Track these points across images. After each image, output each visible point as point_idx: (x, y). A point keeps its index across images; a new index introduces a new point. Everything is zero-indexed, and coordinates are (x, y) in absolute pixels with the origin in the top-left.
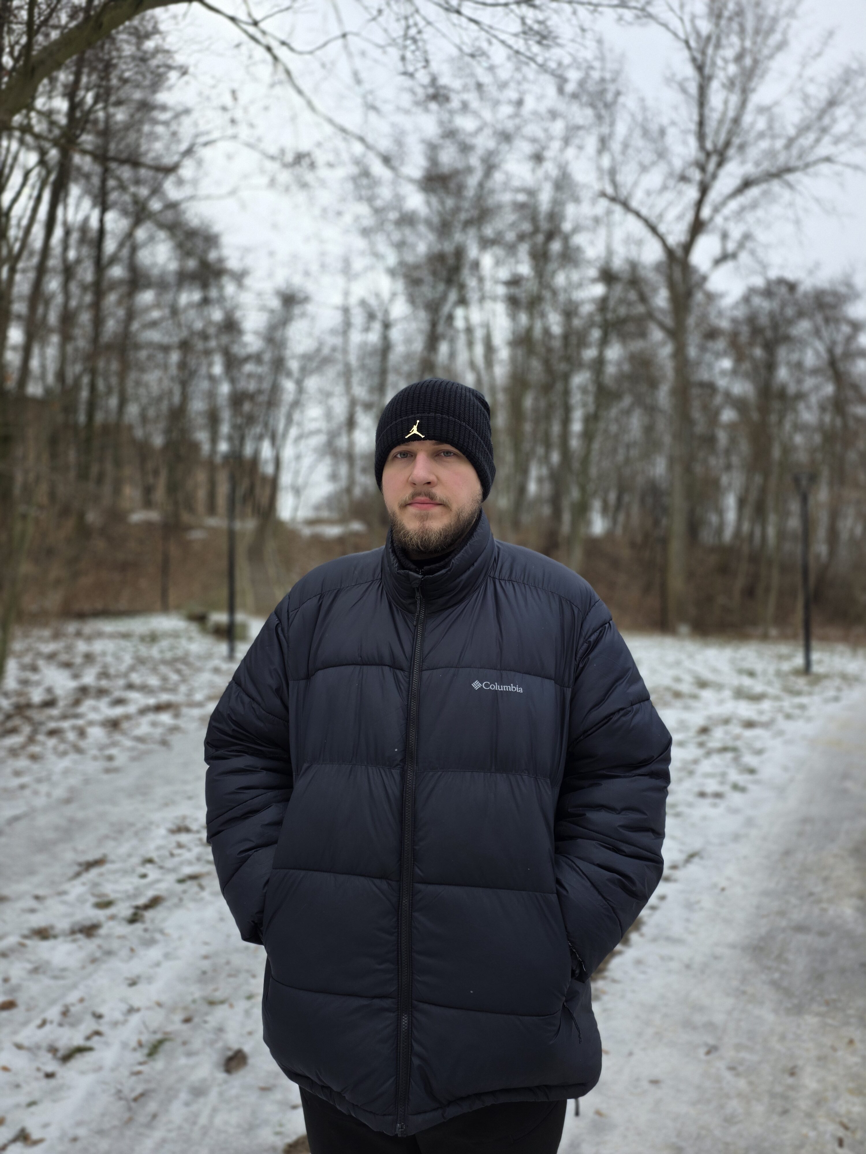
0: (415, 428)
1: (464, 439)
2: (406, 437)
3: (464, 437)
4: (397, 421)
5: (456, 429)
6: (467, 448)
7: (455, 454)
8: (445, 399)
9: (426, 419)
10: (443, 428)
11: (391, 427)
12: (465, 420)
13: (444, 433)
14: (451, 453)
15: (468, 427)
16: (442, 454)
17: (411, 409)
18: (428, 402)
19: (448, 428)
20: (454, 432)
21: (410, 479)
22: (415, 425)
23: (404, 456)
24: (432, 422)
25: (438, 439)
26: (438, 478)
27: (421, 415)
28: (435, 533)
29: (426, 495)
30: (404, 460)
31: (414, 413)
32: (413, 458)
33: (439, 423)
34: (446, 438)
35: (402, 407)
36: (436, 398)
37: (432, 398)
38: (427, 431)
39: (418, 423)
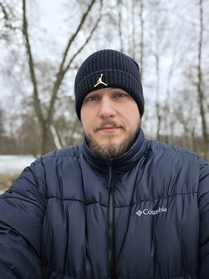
0: (100, 79)
2: (95, 86)
4: (88, 77)
9: (107, 73)
10: (119, 78)
12: (130, 73)
13: (120, 81)
14: (123, 94)
15: (133, 77)
16: (117, 96)
17: (96, 67)
18: (107, 62)
19: (122, 78)
20: (126, 80)
21: (100, 114)
22: (100, 77)
23: (93, 99)
24: (111, 74)
25: (116, 86)
26: (117, 112)
27: (103, 71)
28: (118, 146)
29: (111, 124)
30: (93, 102)
31: (99, 70)
32: (99, 100)
33: (116, 75)
34: (122, 85)
35: (89, 67)
36: (111, 59)
37: (109, 59)
38: (109, 81)
39: (102, 76)
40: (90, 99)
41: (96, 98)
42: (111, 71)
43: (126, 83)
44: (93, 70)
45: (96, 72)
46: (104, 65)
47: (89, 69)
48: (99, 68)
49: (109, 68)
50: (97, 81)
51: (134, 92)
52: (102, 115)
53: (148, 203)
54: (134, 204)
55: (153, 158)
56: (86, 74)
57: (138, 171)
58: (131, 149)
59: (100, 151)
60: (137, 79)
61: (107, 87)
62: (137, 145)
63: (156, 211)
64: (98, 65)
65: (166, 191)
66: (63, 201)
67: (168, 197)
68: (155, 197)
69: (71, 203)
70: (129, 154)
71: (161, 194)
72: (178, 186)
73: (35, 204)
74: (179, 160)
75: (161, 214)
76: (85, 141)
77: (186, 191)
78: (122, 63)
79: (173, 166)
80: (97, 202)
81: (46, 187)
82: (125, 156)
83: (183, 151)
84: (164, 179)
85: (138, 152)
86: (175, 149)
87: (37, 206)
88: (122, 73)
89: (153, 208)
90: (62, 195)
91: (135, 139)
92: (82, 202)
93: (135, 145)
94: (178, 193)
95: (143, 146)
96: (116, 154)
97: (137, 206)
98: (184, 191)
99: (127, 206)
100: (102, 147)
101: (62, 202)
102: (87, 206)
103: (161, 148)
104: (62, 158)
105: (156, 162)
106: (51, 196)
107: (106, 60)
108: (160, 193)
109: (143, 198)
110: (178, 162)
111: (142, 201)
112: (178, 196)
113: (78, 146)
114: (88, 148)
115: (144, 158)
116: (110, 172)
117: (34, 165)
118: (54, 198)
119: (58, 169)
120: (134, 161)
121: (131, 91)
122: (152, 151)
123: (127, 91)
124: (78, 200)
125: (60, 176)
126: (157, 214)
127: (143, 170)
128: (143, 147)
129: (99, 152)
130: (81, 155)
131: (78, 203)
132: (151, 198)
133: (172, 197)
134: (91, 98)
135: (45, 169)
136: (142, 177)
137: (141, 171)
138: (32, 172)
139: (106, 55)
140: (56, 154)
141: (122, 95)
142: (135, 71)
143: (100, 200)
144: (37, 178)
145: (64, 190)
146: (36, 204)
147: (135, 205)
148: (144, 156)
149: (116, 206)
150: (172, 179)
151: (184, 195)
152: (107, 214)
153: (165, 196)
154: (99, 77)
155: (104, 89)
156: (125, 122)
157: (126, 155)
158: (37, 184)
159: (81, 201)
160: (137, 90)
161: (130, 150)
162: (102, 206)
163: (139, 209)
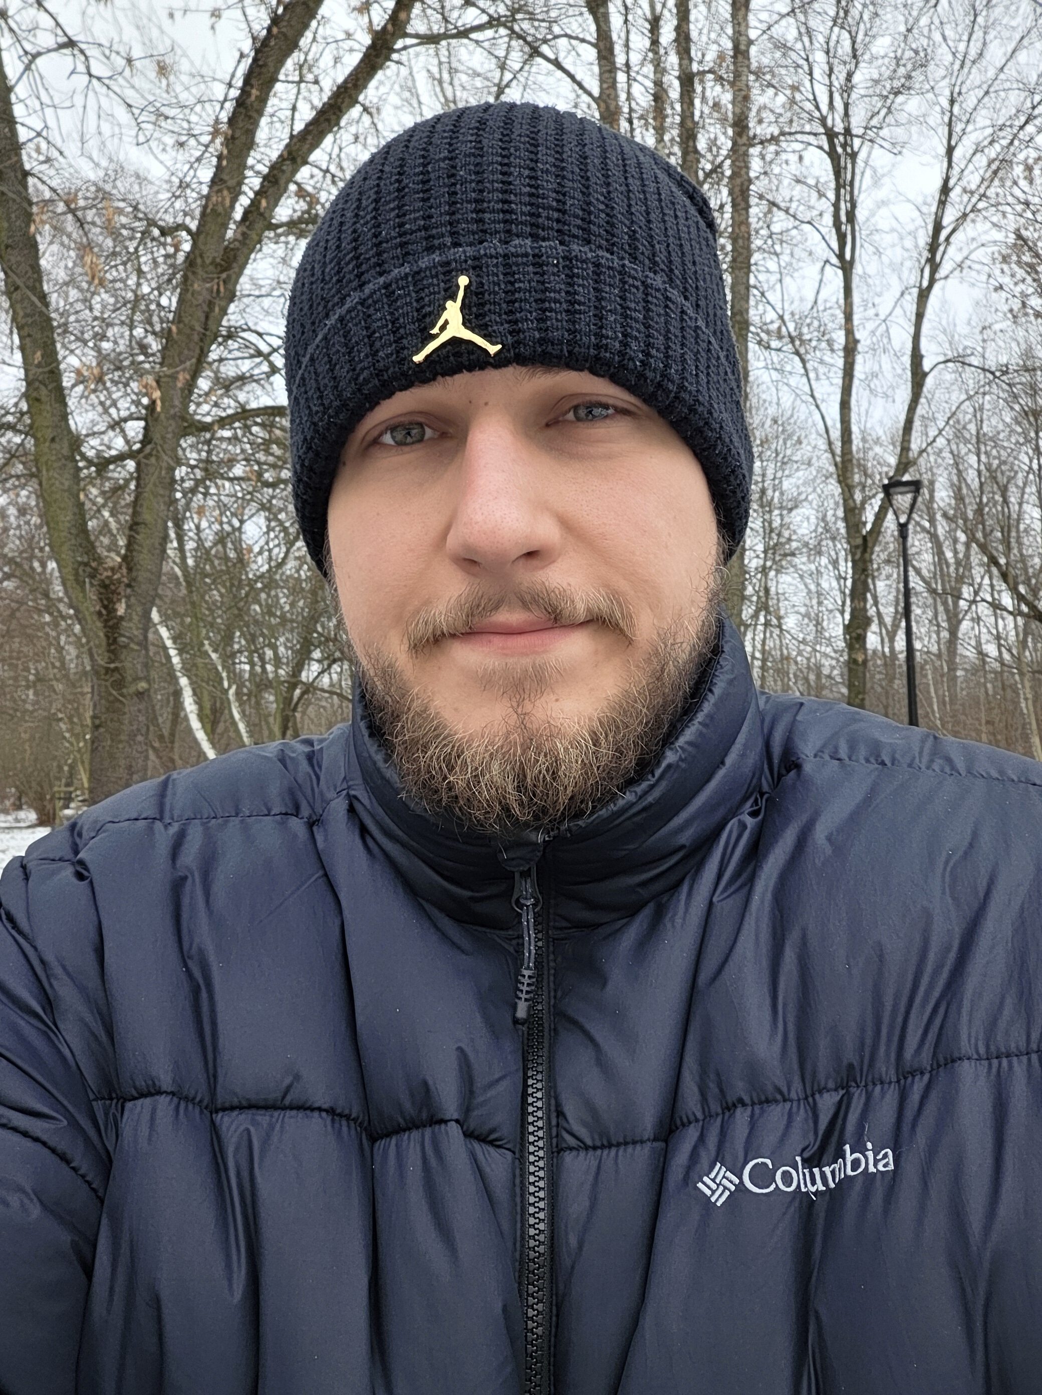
0: (453, 312)
2: (418, 358)
4: (367, 292)
12: (655, 263)
13: (585, 322)
14: (606, 407)
15: (674, 294)
16: (571, 416)
17: (426, 228)
18: (498, 196)
19: (599, 299)
20: (626, 317)
21: (452, 541)
22: (453, 298)
23: (409, 440)
24: (526, 280)
25: (559, 357)
26: (566, 524)
27: (470, 251)
28: (574, 743)
29: (525, 605)
30: (411, 455)
31: (440, 247)
32: (449, 444)
33: (557, 282)
34: (598, 347)
35: (379, 226)
36: (526, 172)
37: (511, 174)
38: (509, 322)
39: (466, 288)
40: (387, 439)
41: (429, 433)
42: (526, 255)
43: (625, 335)
44: (402, 245)
45: (424, 263)
46: (477, 211)
47: (375, 236)
48: (443, 236)
49: (509, 232)
50: (433, 326)
51: (683, 395)
52: (468, 547)
53: (776, 1114)
54: (683, 1125)
55: (804, 818)
56: (359, 276)
57: (711, 904)
58: (664, 765)
59: (458, 779)
60: (702, 303)
61: (499, 362)
62: (701, 734)
63: (827, 1170)
64: (440, 215)
65: (889, 1040)
66: (218, 1117)
67: (905, 1075)
68: (821, 1076)
69: (272, 1127)
70: (650, 799)
71: (862, 1058)
72: (966, 1004)
73: (36, 1140)
74: (975, 835)
75: (858, 1187)
76: (359, 711)
77: (1017, 1039)
78: (597, 196)
79: (939, 871)
80: (446, 1122)
81: (104, 1023)
82: (624, 810)
83: (1002, 772)
84: (881, 957)
85: (708, 780)
86: (949, 760)
87: (53, 1151)
88: (597, 265)
89: (803, 1150)
90: (212, 1078)
91: (693, 696)
92: (348, 1117)
93: (688, 735)
94: (965, 1046)
95: (741, 739)
96: (563, 799)
97: (702, 1139)
98: (1007, 1033)
99: (642, 1142)
100: (467, 754)
101: (213, 1122)
102: (380, 1145)
103: (862, 752)
104: (206, 829)
105: (829, 850)
106: (141, 1083)
107: (493, 177)
108: (850, 1055)
109: (739, 1088)
110: (971, 845)
111: (735, 1106)
112: (966, 1069)
113: (317, 747)
114: (379, 758)
115: (750, 822)
116: (528, 919)
117: (27, 878)
118: (163, 1101)
119: (186, 901)
120: (685, 838)
121: (659, 385)
122: (799, 775)
123: (631, 389)
124: (320, 1109)
125: (201, 951)
126: (832, 1185)
127: (739, 898)
128: (745, 746)
129: (450, 787)
130: (339, 806)
131: (317, 1123)
132: (797, 1085)
133: (926, 1077)
134: (393, 429)
135: (100, 904)
136: (731, 949)
137: (726, 907)
138: (15, 926)
139: (491, 141)
140: (168, 800)
141: (597, 411)
142: (687, 248)
143: (467, 1108)
144: (42, 962)
145: (222, 1041)
146: (44, 1138)
147: (691, 1134)
148: (748, 806)
149: (571, 1141)
150: (932, 956)
151: (1005, 1062)
152: (513, 1196)
153: (885, 1068)
154: (446, 299)
155: (477, 374)
156: (623, 585)
157: (632, 805)
158: (49, 1003)
159: (341, 1115)
160: (702, 376)
161: (658, 773)
162: (477, 1146)
163: (719, 1157)
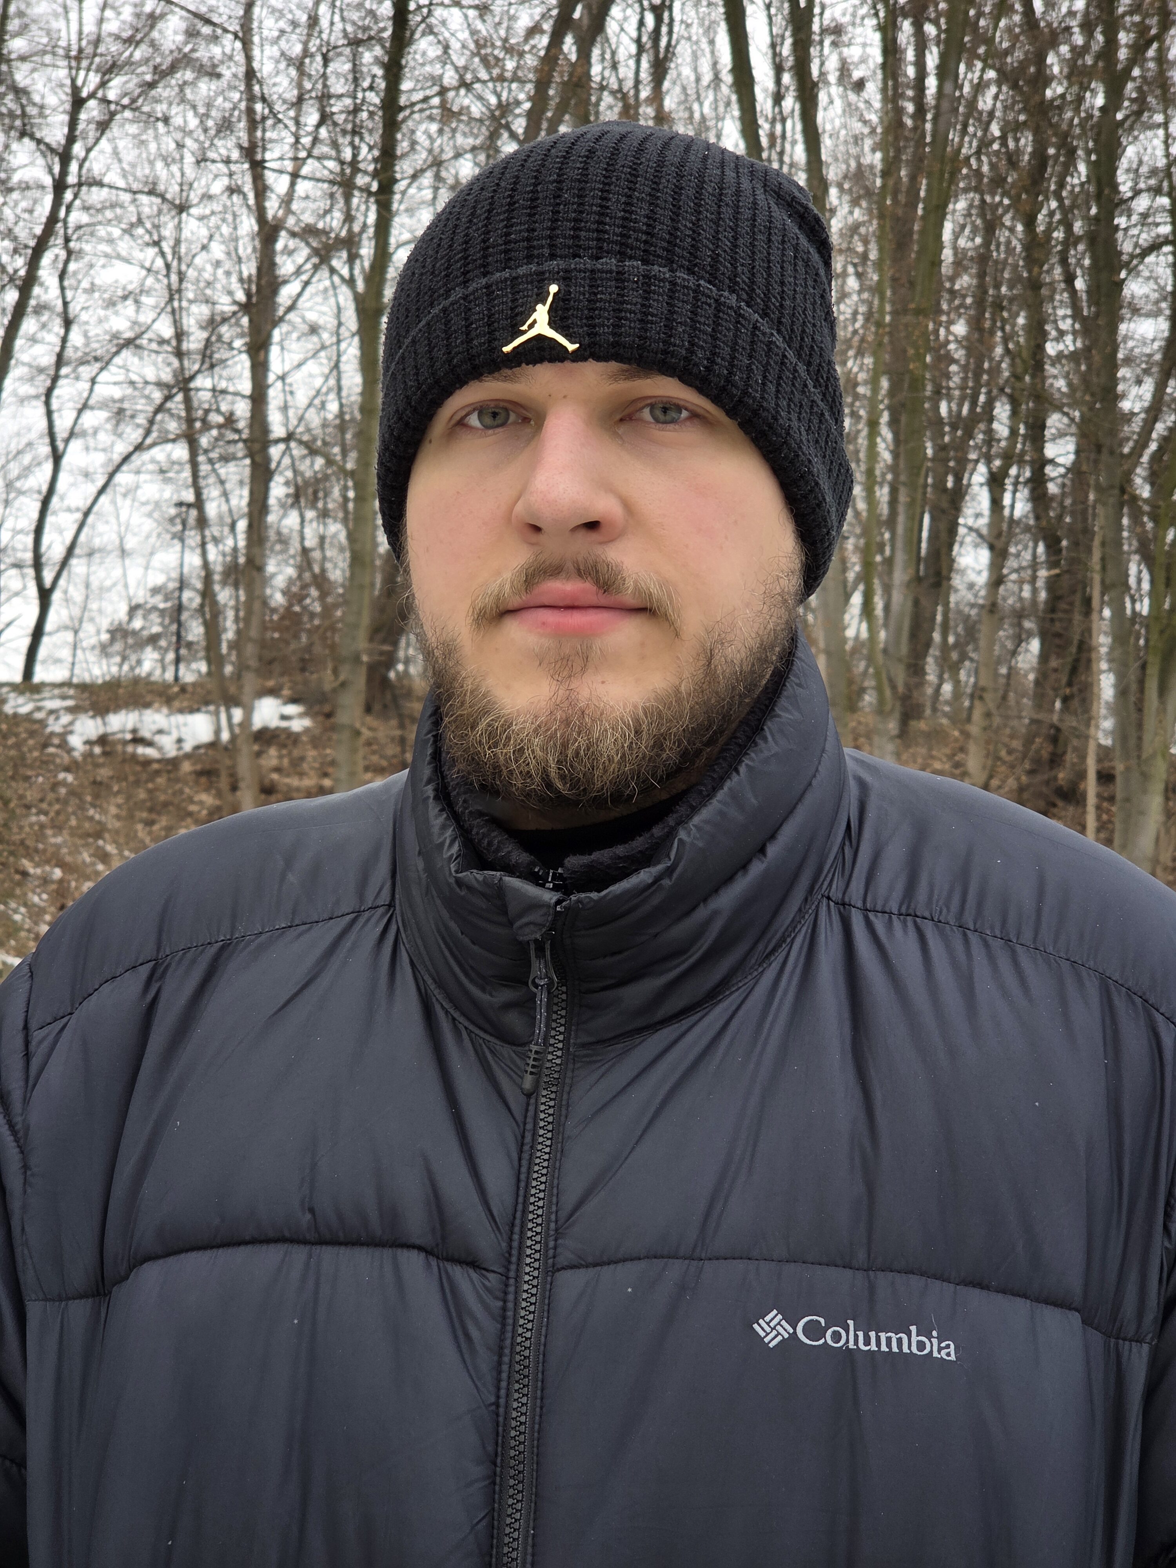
0: (541, 314)
1: (733, 358)
2: (507, 349)
3: (734, 350)
4: (471, 289)
5: (702, 320)
6: (745, 393)
7: (695, 416)
8: (657, 206)
9: (584, 278)
10: (653, 315)
11: (445, 310)
12: (736, 283)
13: (656, 331)
14: (679, 408)
15: (749, 312)
18: (595, 217)
19: (672, 313)
21: (518, 508)
22: (543, 302)
27: (563, 264)
30: (492, 438)
31: (540, 259)
34: (665, 352)
35: (488, 232)
36: (623, 199)
37: (609, 200)
38: (589, 326)
39: (556, 295)
42: (611, 271)
43: (692, 344)
45: (523, 270)
46: (574, 229)
50: (523, 324)
52: (531, 513)
61: (576, 357)
64: (542, 229)
116: (541, 999)
121: (723, 389)
134: (480, 411)
154: (537, 302)
